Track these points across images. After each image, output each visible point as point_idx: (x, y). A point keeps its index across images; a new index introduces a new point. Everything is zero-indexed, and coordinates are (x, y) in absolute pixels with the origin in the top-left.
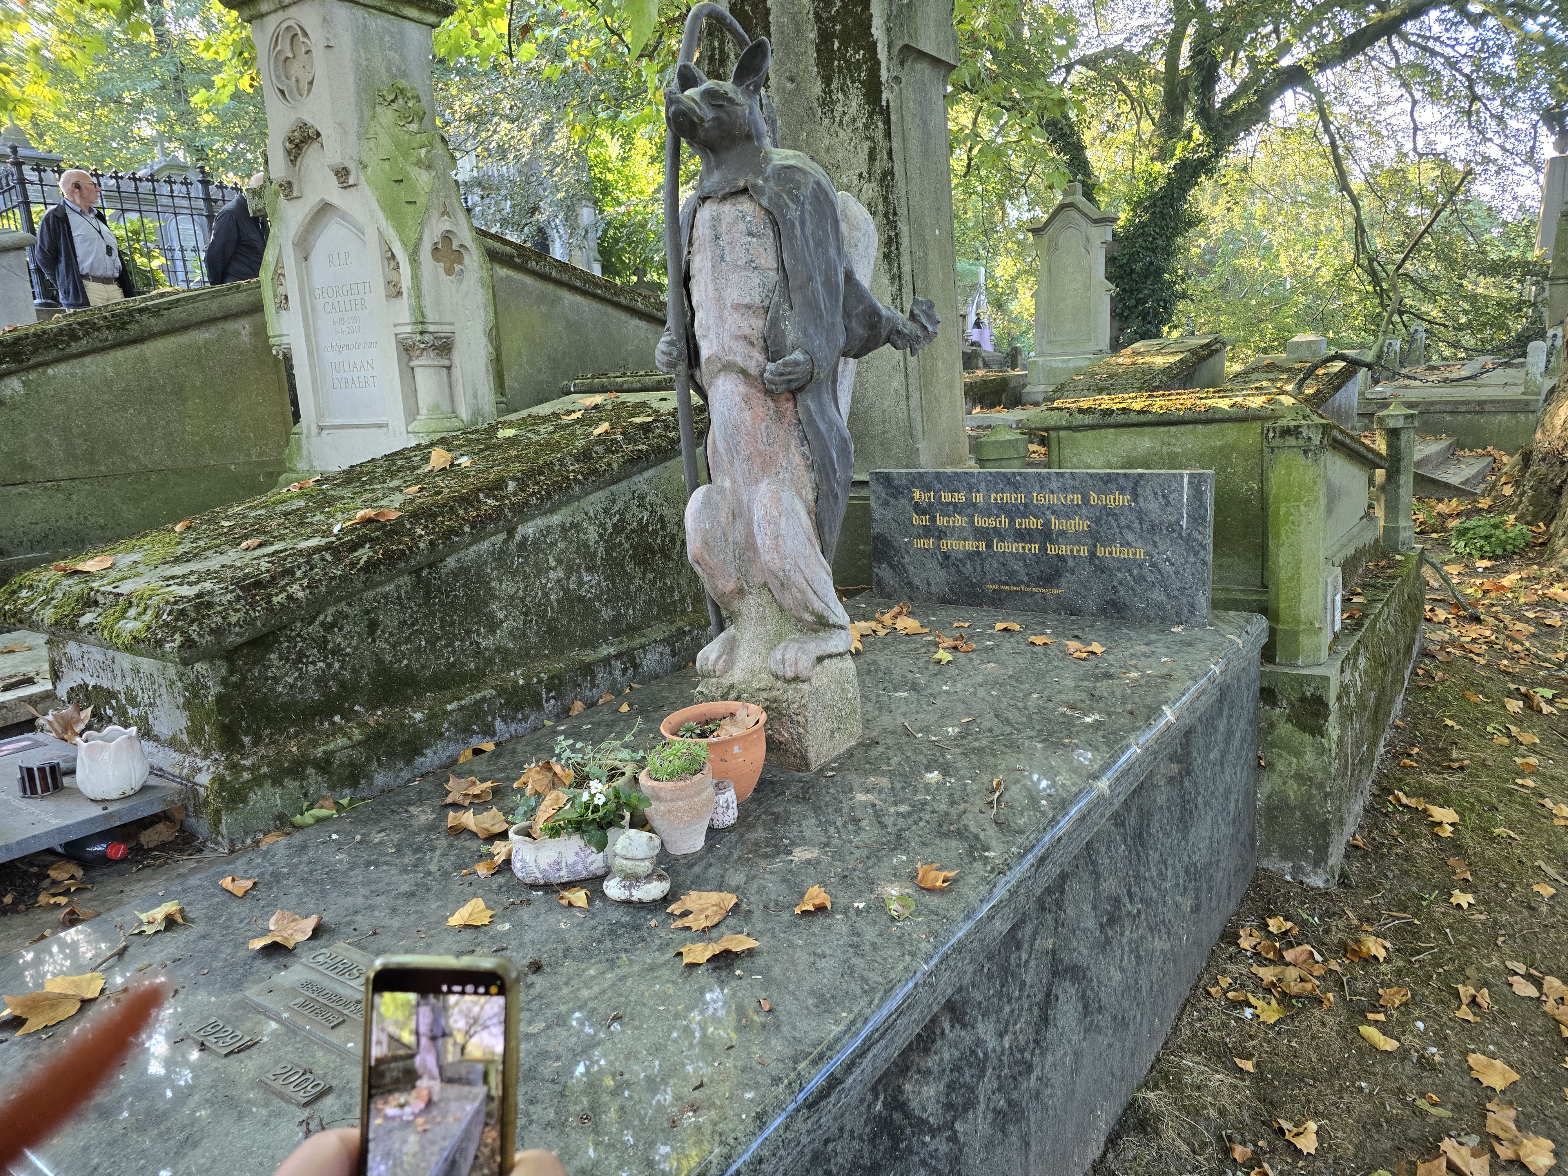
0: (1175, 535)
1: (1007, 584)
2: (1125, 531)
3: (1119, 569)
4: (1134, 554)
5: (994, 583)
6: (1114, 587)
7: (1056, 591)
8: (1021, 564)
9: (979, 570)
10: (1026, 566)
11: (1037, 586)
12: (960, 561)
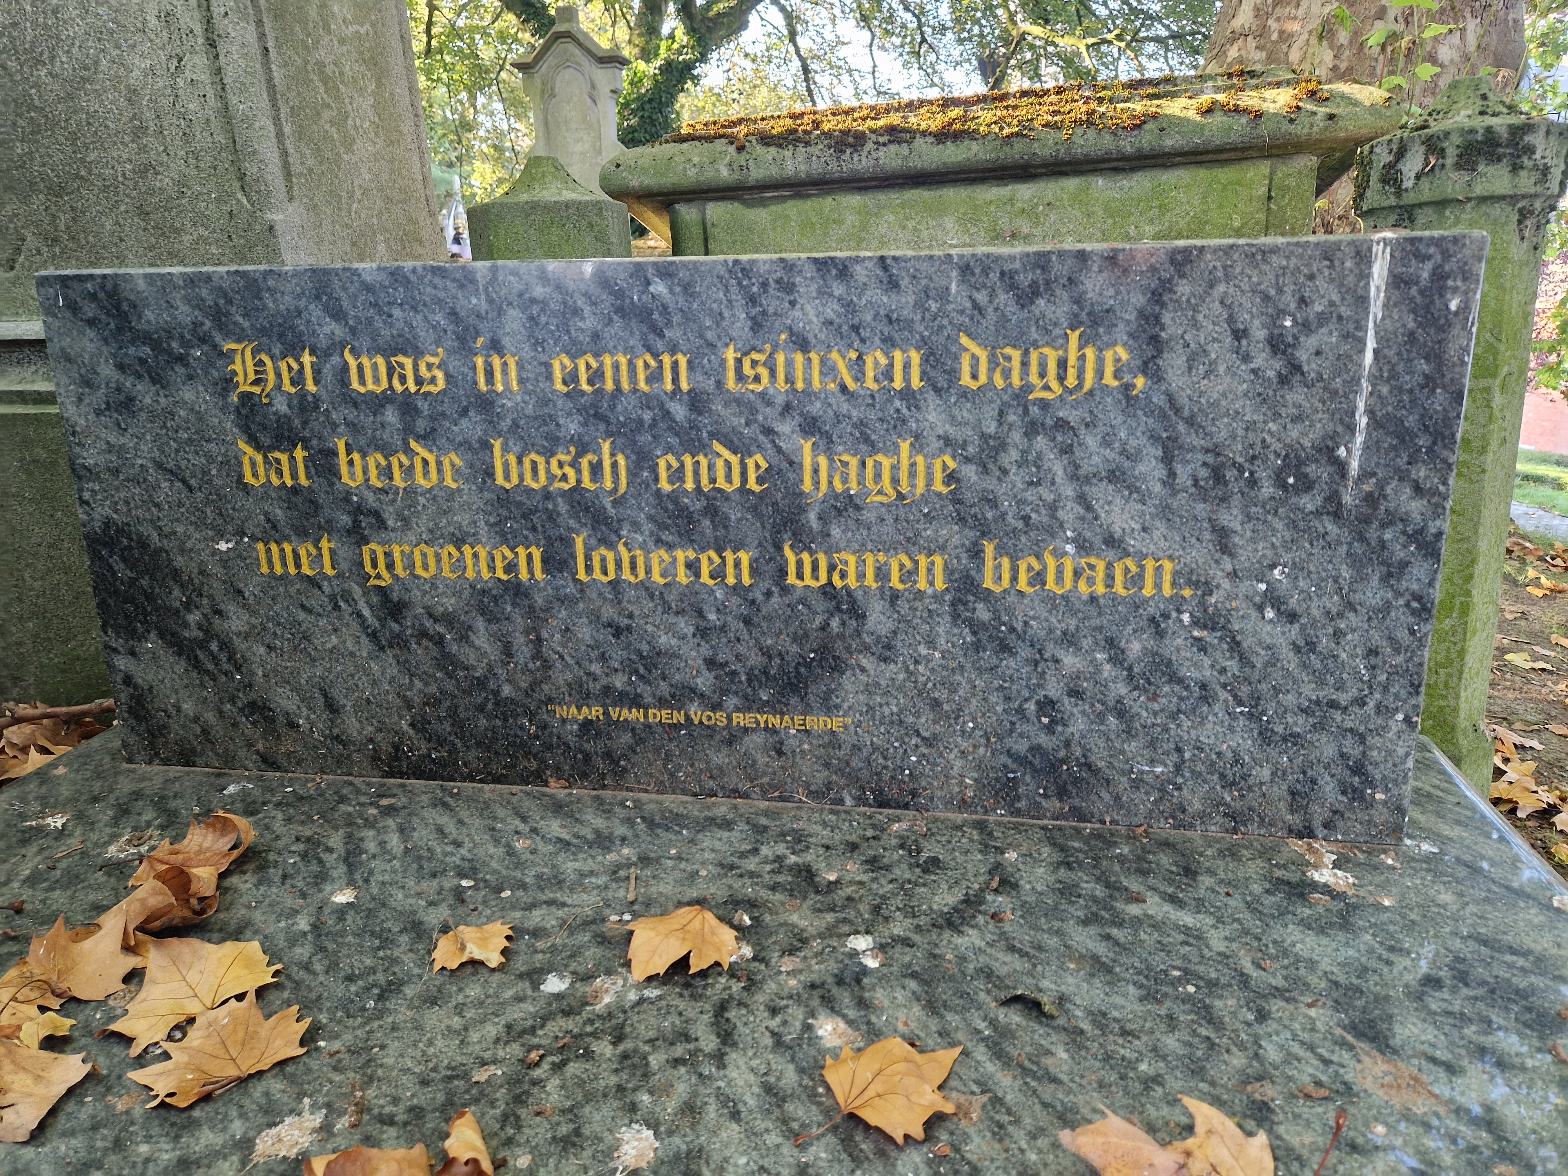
0: (1309, 502)
1: (636, 702)
2: (1100, 492)
3: (1069, 640)
4: (1136, 580)
5: (584, 697)
6: (1047, 705)
7: (817, 722)
8: (685, 626)
9: (523, 651)
10: (703, 633)
11: (750, 704)
12: (449, 619)
